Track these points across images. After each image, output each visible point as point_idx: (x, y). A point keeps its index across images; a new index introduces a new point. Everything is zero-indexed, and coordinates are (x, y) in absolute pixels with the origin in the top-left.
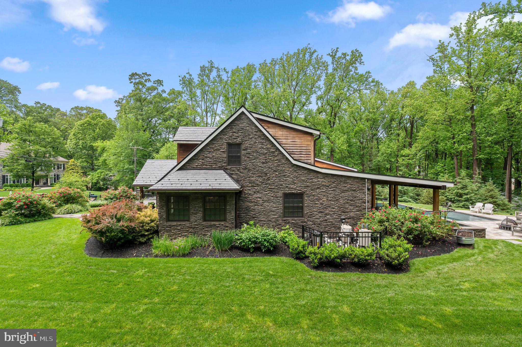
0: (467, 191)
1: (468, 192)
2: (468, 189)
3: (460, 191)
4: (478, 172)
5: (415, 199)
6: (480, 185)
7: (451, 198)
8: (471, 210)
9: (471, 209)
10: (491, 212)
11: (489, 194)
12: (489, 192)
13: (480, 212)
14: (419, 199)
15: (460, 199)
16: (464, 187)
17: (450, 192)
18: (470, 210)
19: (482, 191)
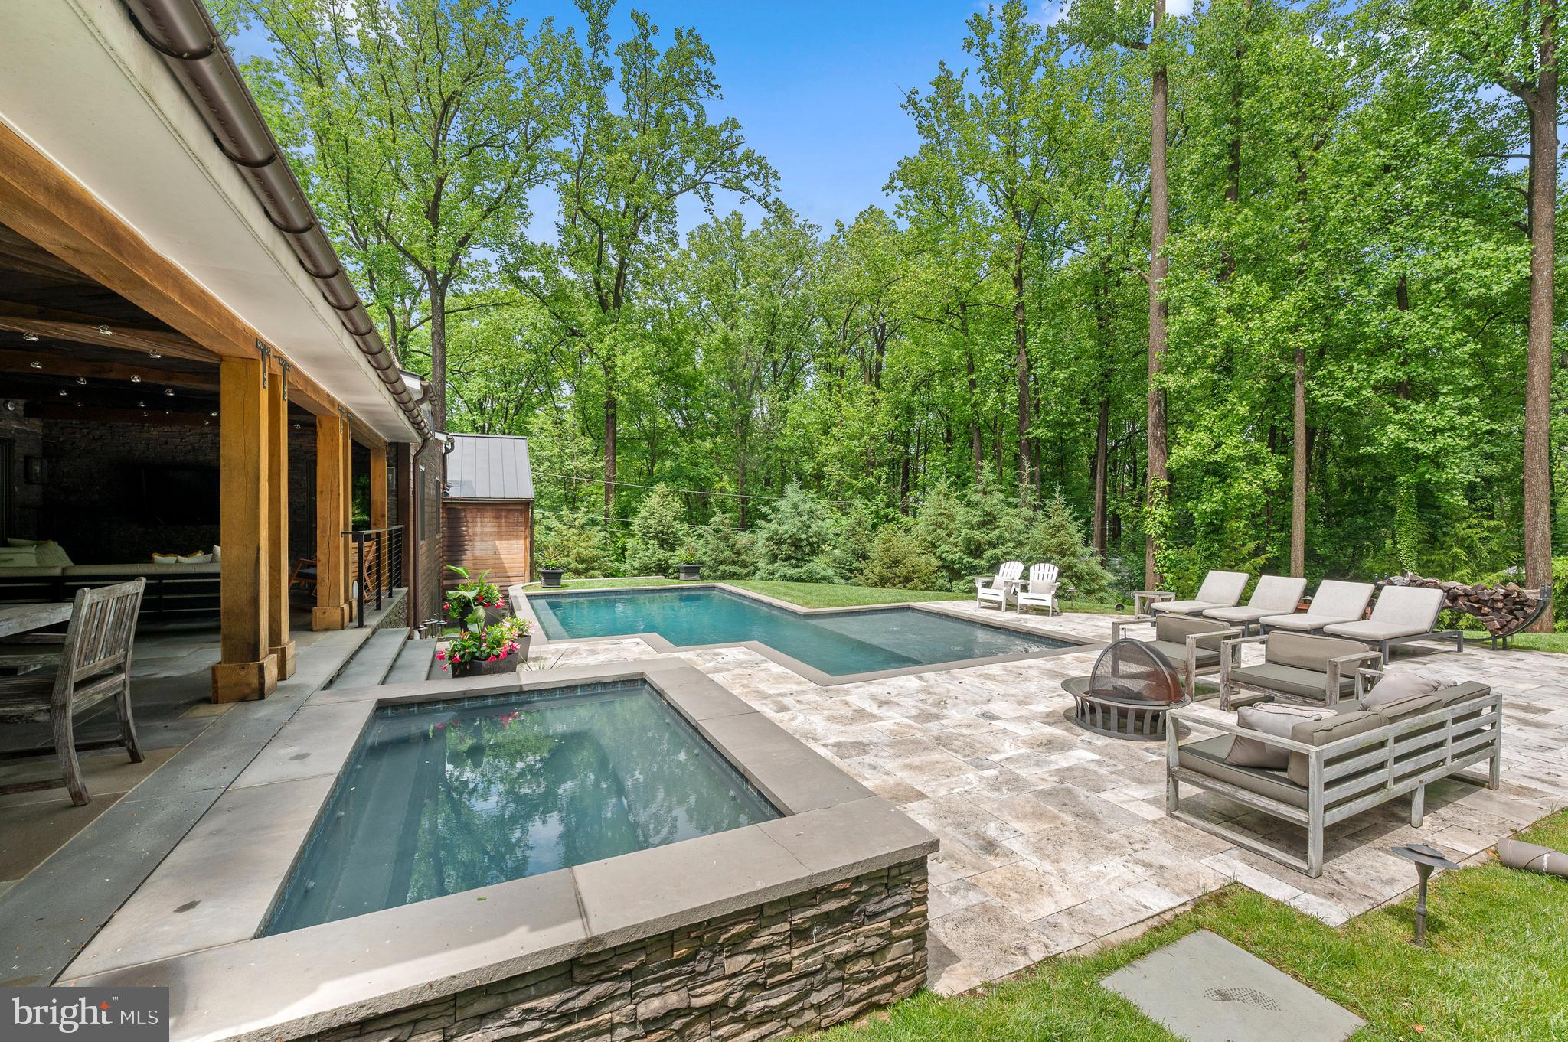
0: (996, 532)
1: (1000, 537)
2: (998, 527)
3: (977, 535)
4: (1028, 470)
5: (851, 571)
6: (1031, 513)
7: (953, 562)
8: (980, 595)
9: (982, 593)
10: (1048, 600)
11: (1055, 541)
12: (1053, 536)
13: (1011, 607)
14: (861, 571)
15: (977, 561)
16: (989, 521)
17: (951, 540)
18: (974, 598)
19: (1038, 532)
